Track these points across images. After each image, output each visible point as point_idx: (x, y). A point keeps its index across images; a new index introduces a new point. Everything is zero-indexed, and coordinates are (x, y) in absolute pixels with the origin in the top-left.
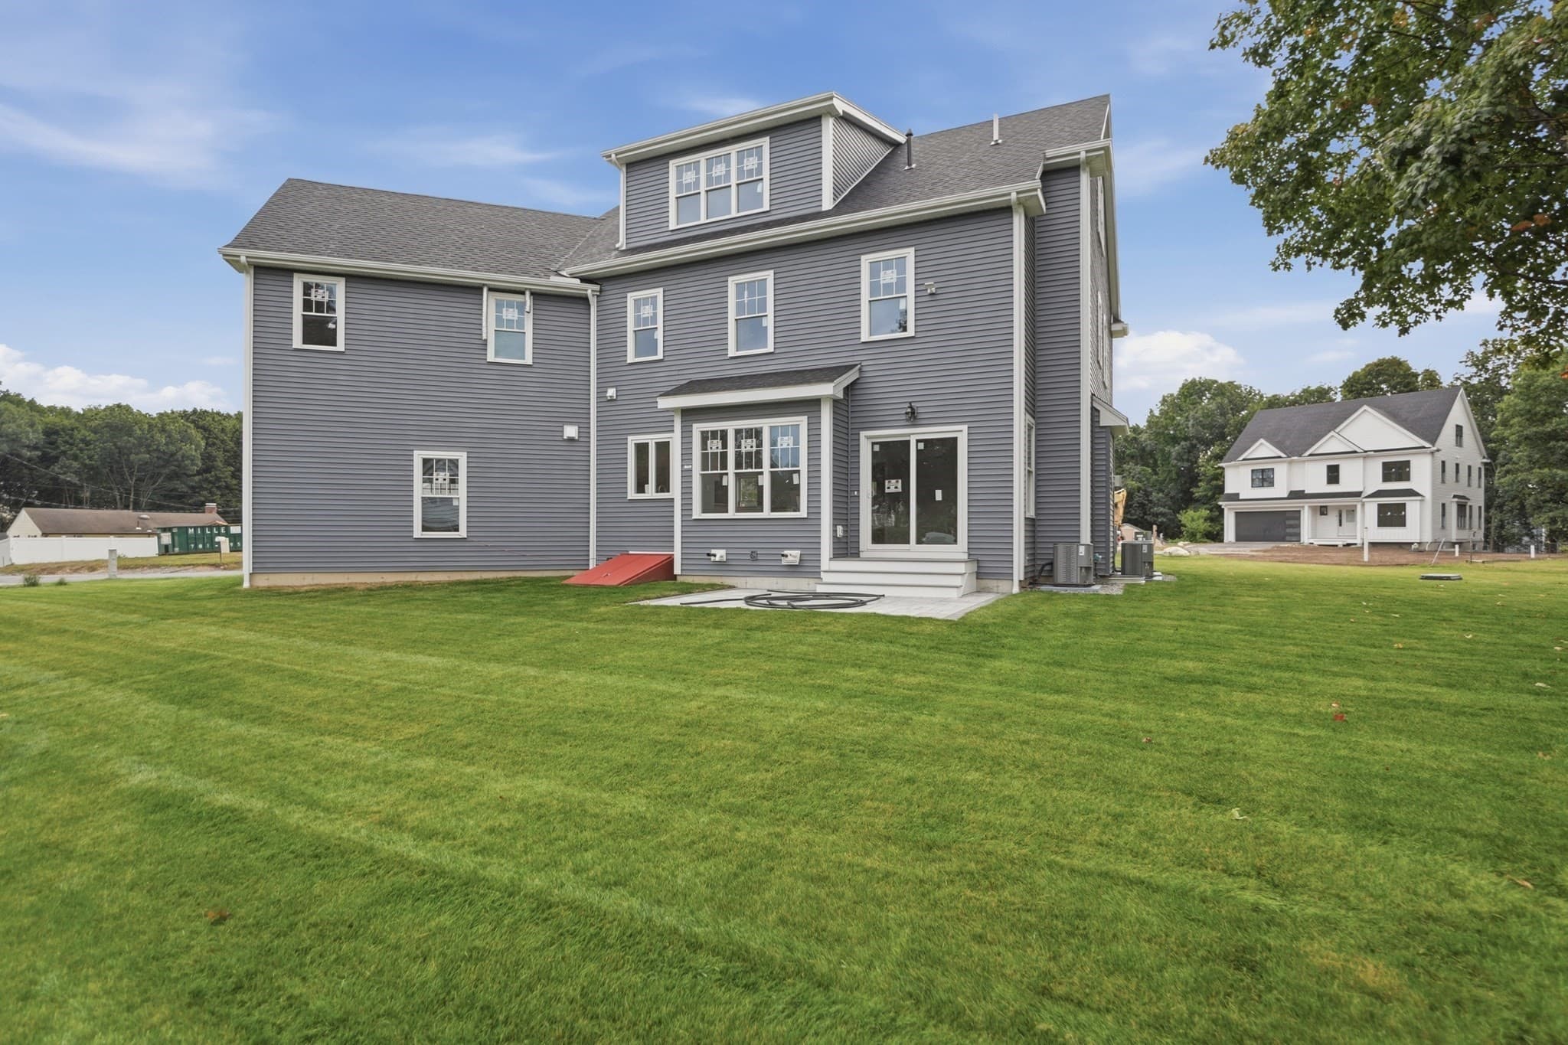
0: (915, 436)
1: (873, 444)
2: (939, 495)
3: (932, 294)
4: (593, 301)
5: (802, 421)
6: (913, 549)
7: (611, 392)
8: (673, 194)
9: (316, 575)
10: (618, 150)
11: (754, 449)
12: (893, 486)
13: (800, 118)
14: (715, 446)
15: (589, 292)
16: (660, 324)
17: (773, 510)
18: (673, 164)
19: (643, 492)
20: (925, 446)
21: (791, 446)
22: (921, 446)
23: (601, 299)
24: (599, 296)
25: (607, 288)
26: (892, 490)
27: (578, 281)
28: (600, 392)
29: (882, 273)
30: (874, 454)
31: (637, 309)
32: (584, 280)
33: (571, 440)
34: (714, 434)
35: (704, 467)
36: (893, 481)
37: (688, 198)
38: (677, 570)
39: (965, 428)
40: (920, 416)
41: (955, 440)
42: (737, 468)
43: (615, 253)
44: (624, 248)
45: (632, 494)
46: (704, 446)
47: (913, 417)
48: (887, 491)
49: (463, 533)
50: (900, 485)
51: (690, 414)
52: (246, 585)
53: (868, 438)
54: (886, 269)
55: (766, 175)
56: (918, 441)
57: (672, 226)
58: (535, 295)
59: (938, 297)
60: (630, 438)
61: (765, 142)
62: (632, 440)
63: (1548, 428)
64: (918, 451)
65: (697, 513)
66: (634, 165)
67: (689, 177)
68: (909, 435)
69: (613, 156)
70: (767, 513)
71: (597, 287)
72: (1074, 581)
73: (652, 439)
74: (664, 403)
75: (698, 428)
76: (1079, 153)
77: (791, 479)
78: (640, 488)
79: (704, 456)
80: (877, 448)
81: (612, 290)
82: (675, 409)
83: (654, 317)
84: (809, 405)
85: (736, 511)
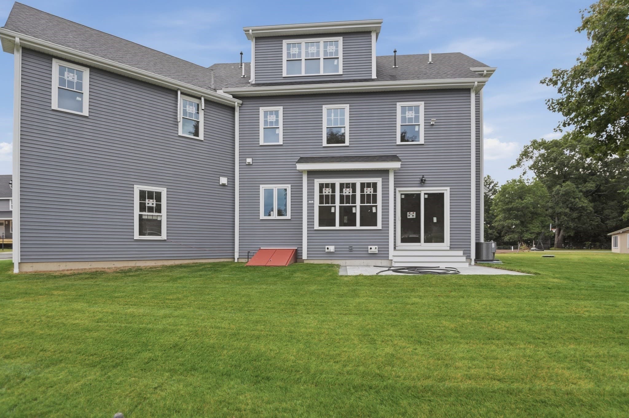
0: (424, 191)
1: (401, 194)
2: (435, 220)
3: (433, 125)
4: (237, 109)
5: (379, 181)
6: (423, 245)
7: (249, 160)
8: (285, 58)
9: (68, 264)
11: (351, 194)
12: (411, 215)
13: (361, 30)
14: (327, 191)
15: (236, 104)
16: (281, 126)
17: (361, 225)
18: (285, 42)
19: (270, 215)
20: (428, 196)
21: (372, 193)
22: (426, 196)
23: (242, 108)
24: (241, 106)
25: (244, 103)
26: (411, 217)
27: (231, 96)
28: (242, 161)
29: (407, 112)
30: (402, 199)
31: (265, 116)
32: (235, 96)
33: (224, 185)
34: (327, 185)
35: (321, 202)
36: (412, 213)
37: (294, 61)
38: (305, 256)
39: (448, 188)
40: (426, 182)
41: (442, 194)
42: (341, 203)
43: (249, 85)
44: (254, 83)
45: (262, 216)
46: (321, 191)
47: (423, 182)
48: (408, 217)
49: (164, 236)
50: (415, 214)
51: (312, 174)
52: (16, 270)
53: (400, 191)
54: (409, 110)
55: (340, 55)
56: (425, 194)
57: (284, 75)
58: (207, 101)
59: (434, 127)
60: (261, 186)
61: (340, 39)
62: (262, 188)
63: (510, 206)
64: (425, 199)
65: (317, 226)
66: (259, 39)
67: (294, 51)
68: (420, 191)
69: (251, 31)
70: (358, 227)
71: (241, 102)
72: (490, 259)
73: (275, 188)
74: (301, 167)
75: (317, 182)
76: (483, 71)
77: (372, 210)
78: (268, 212)
79: (321, 197)
80: (403, 197)
81: (249, 105)
82: (304, 170)
83: (277, 122)
84: (384, 173)
85: (340, 226)
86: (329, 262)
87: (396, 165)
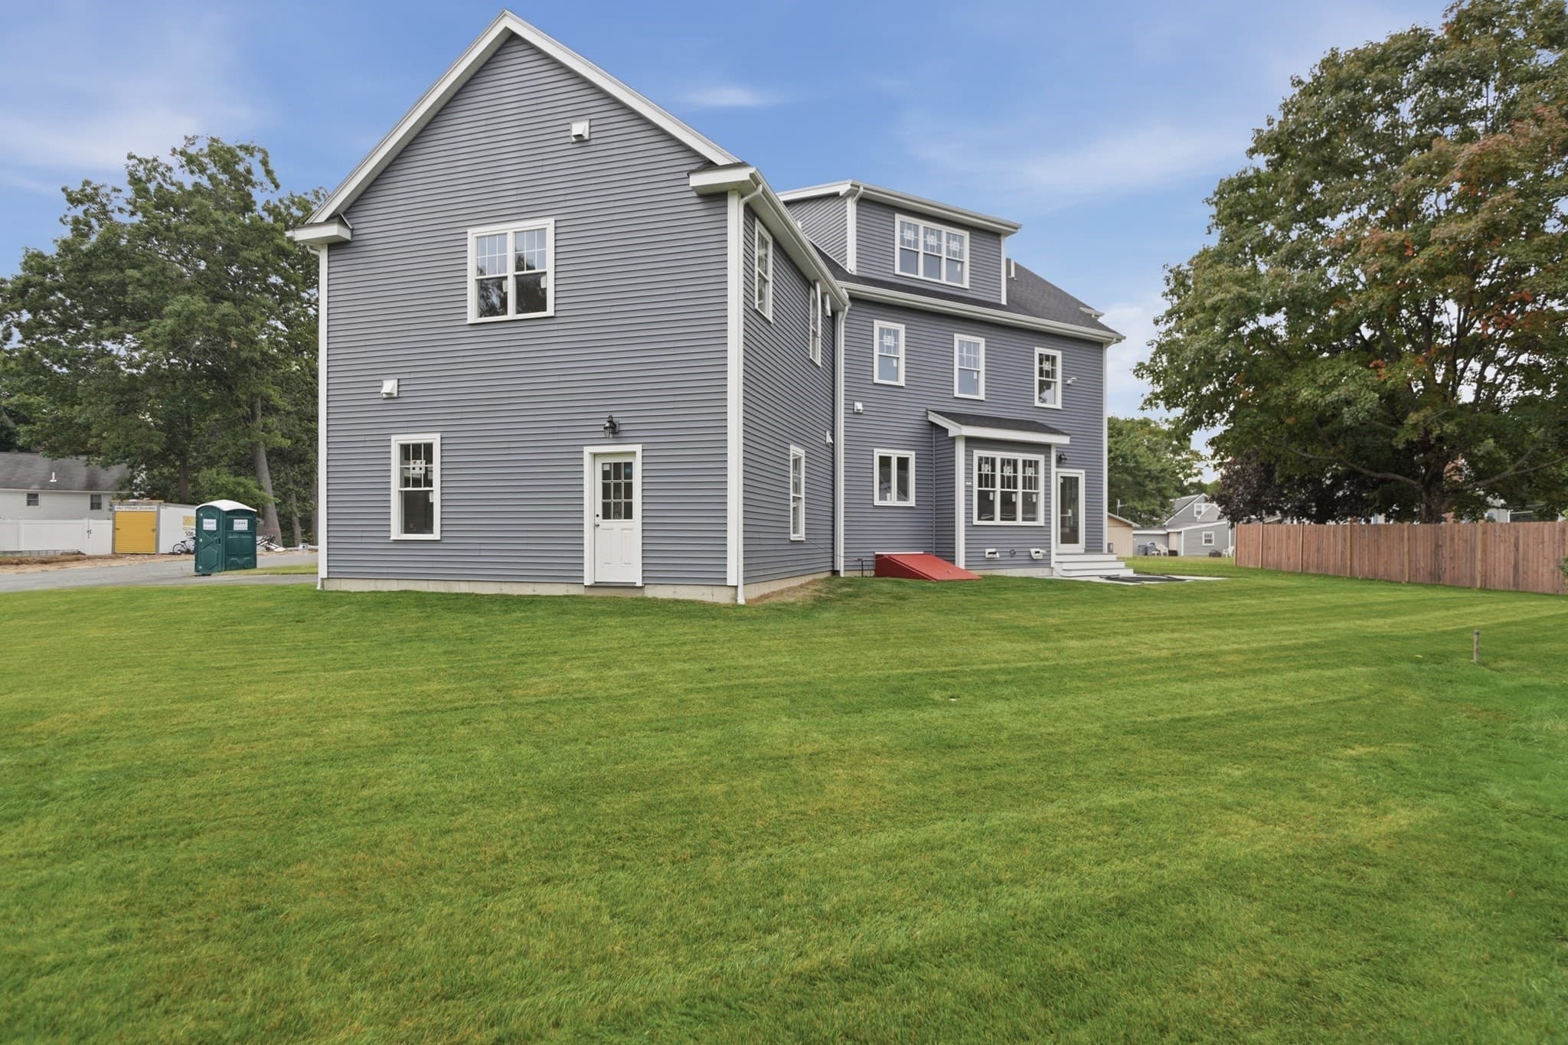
2: (1075, 513)
3: (1069, 385)
5: (1040, 458)
7: (859, 406)
8: (897, 243)
10: (867, 186)
11: (1012, 474)
14: (986, 469)
16: (902, 355)
17: (1022, 519)
18: (898, 218)
19: (885, 499)
21: (1034, 475)
28: (850, 406)
29: (1044, 362)
31: (882, 336)
34: (987, 460)
35: (980, 484)
37: (909, 252)
39: (1083, 471)
41: (1077, 479)
42: (1001, 487)
44: (855, 273)
45: (877, 501)
46: (980, 468)
51: (972, 442)
52: (741, 599)
54: (1046, 360)
55: (967, 259)
57: (897, 271)
60: (875, 450)
61: (966, 234)
62: (878, 453)
65: (975, 520)
66: (863, 201)
67: (909, 235)
70: (1019, 521)
73: (895, 454)
75: (978, 453)
77: (1034, 498)
78: (882, 496)
79: (980, 477)
81: (864, 312)
82: (960, 437)
83: (896, 347)
84: (1045, 448)
85: (1002, 519)
86: (988, 573)
87: (1065, 440)
